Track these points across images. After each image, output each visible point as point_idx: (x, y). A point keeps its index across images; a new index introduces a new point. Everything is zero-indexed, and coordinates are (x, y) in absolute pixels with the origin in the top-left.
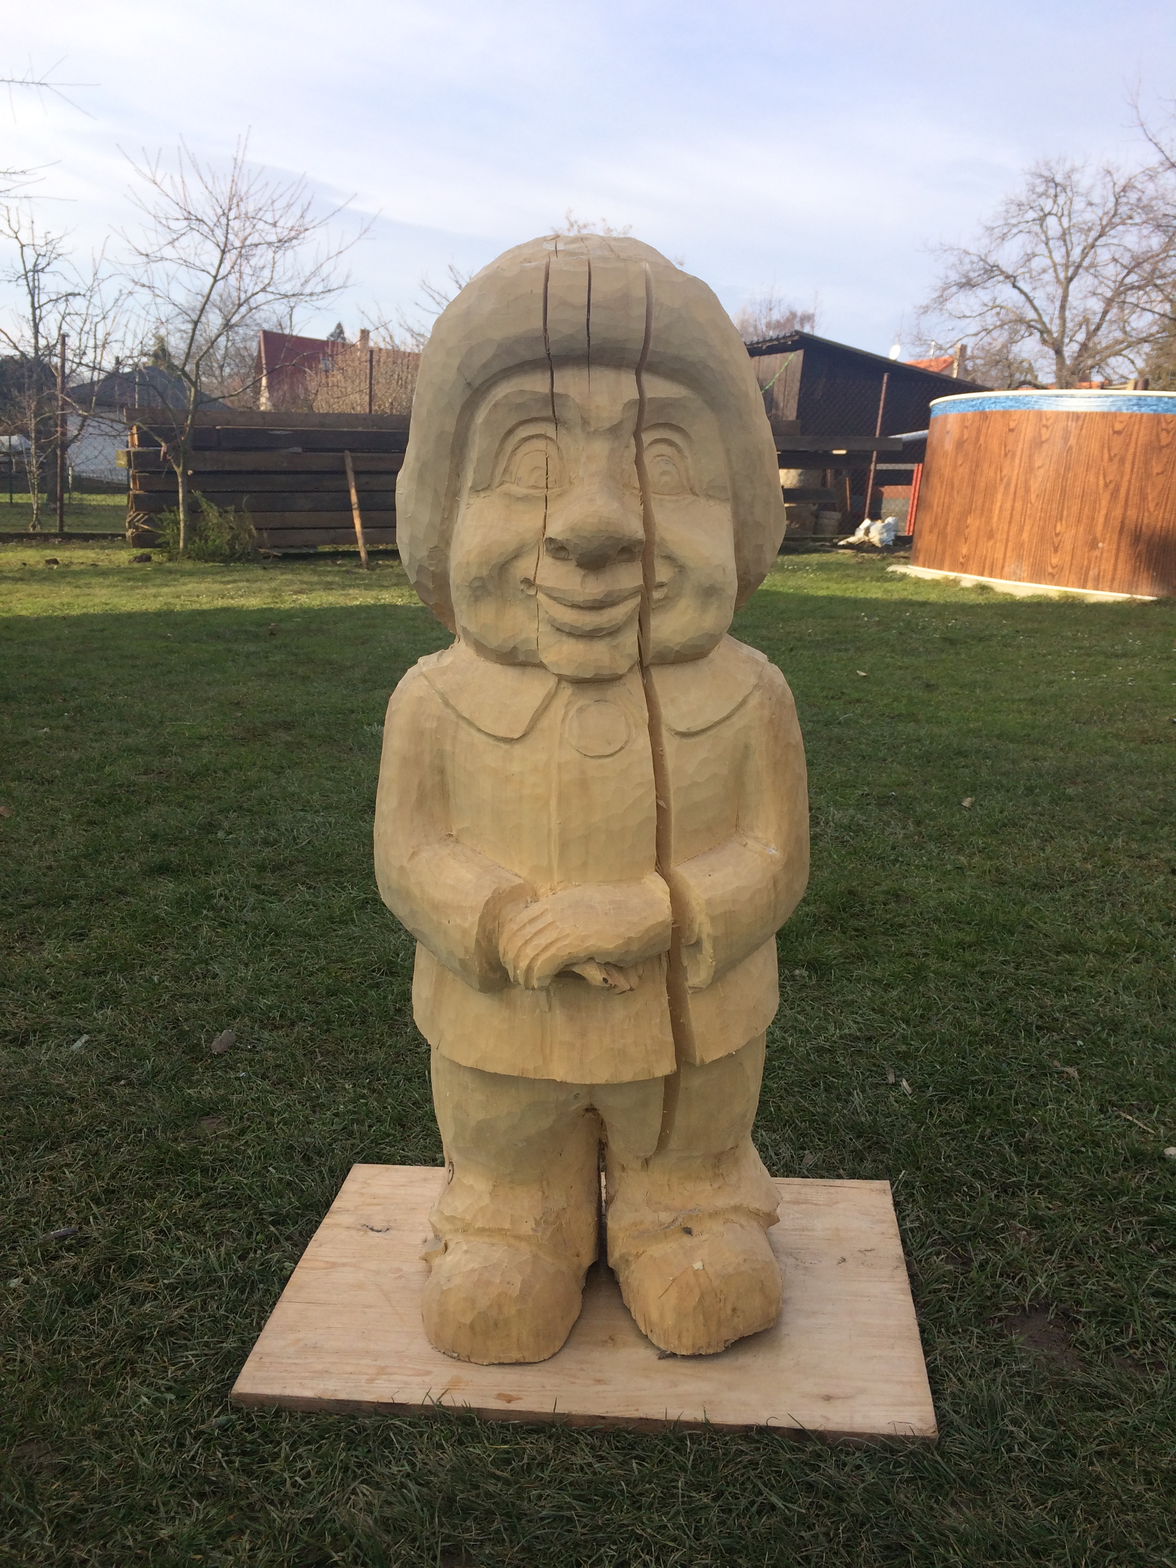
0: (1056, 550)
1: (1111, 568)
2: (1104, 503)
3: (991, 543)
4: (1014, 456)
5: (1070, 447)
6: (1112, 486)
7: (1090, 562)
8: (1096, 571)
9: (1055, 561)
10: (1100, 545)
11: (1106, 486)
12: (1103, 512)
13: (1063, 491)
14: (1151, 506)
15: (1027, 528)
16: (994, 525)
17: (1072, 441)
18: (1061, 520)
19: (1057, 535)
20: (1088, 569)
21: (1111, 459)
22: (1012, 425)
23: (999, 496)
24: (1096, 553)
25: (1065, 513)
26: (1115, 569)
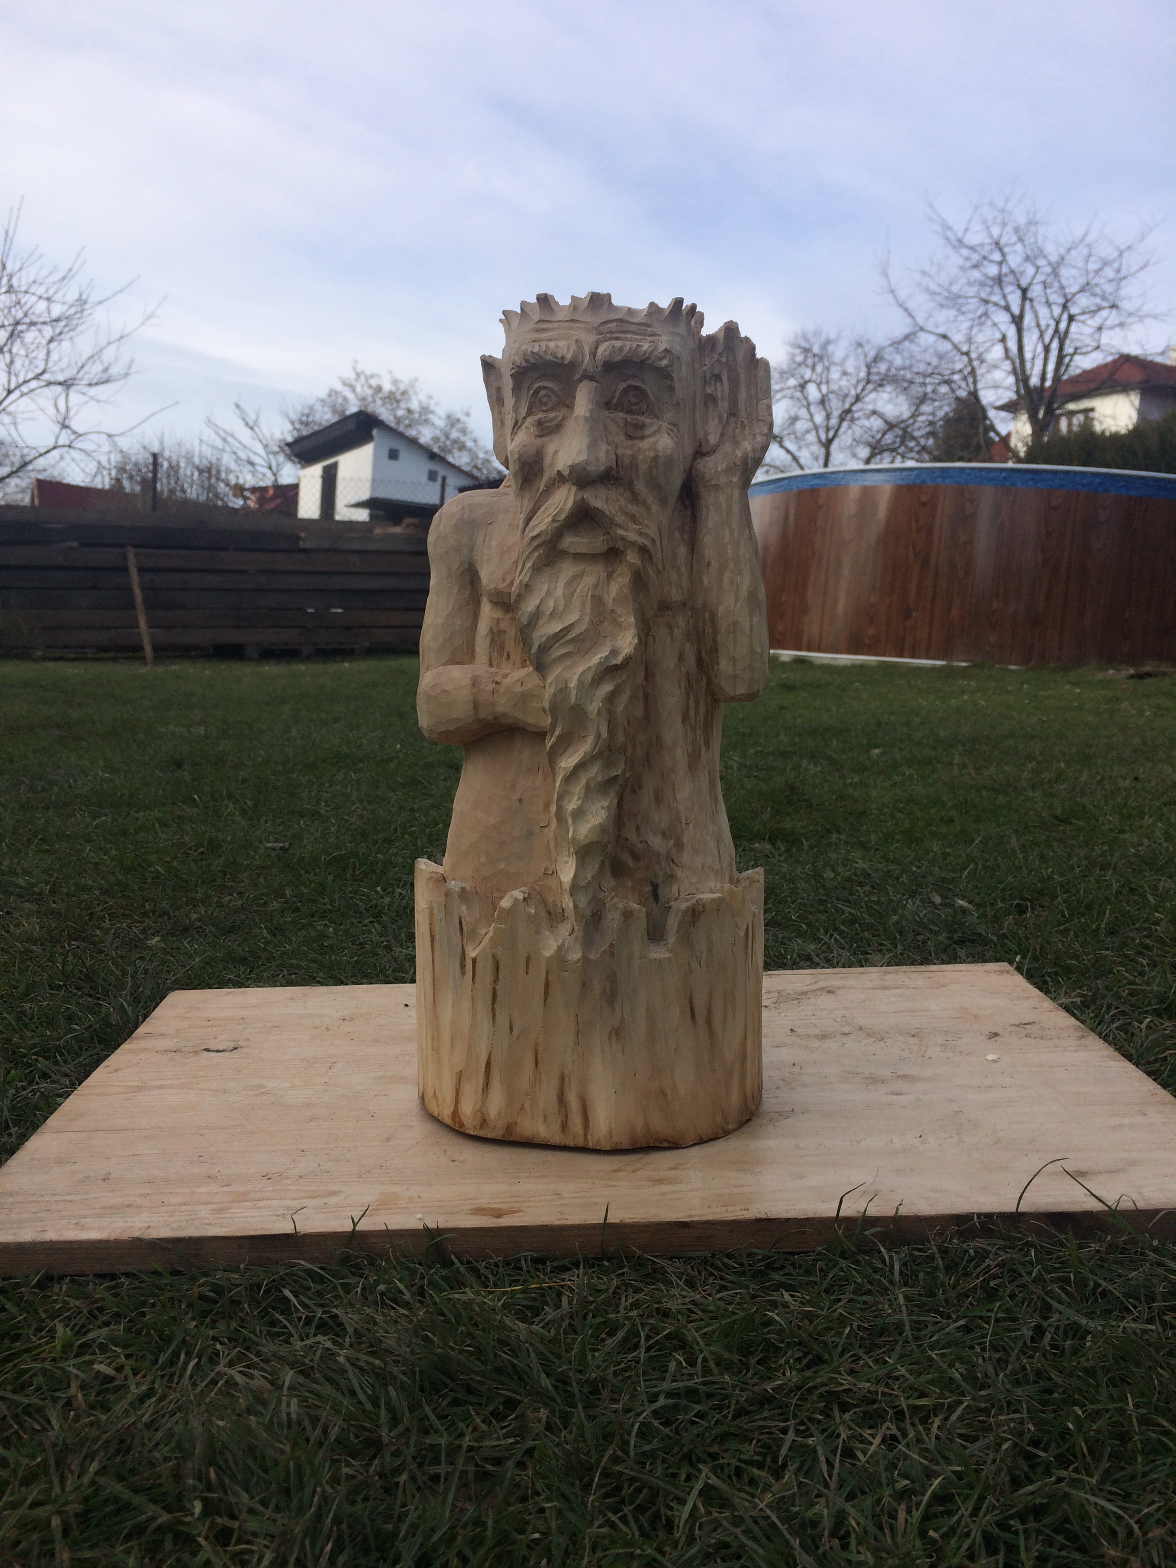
0: (871, 621)
1: (926, 636)
2: (915, 573)
4: (824, 531)
6: (921, 556)
7: (905, 631)
8: (912, 639)
9: (870, 632)
10: (914, 614)
12: (915, 582)
14: (960, 574)
15: (841, 601)
16: (809, 601)
17: (880, 514)
18: (875, 591)
19: (872, 606)
20: (904, 638)
21: (919, 530)
23: (812, 572)
24: (910, 623)
26: (930, 637)
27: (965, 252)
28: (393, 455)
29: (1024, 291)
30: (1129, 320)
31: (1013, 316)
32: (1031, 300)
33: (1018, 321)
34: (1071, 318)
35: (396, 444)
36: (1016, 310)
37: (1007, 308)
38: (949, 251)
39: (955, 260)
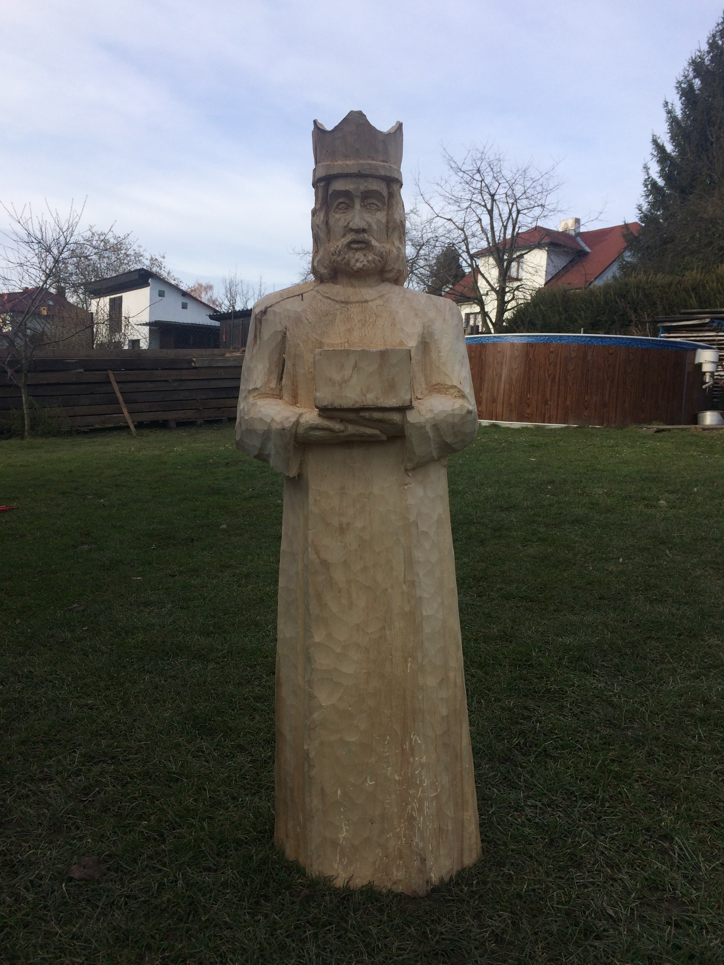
0: (528, 406)
1: (555, 413)
2: (549, 384)
3: (494, 405)
4: (502, 364)
5: (530, 359)
6: (552, 376)
7: (545, 411)
8: (549, 415)
9: (528, 411)
10: (549, 403)
11: (549, 376)
12: (549, 388)
13: (529, 380)
14: (570, 384)
15: (513, 396)
16: (495, 396)
17: (531, 356)
18: (529, 392)
19: (528, 399)
20: (545, 414)
21: (550, 364)
22: (499, 350)
23: (496, 383)
24: (547, 407)
25: (531, 389)
26: (557, 414)
27: (461, 174)
28: (161, 294)
29: (493, 196)
30: (550, 214)
31: (488, 210)
32: (495, 200)
33: (490, 212)
34: (518, 212)
35: (163, 288)
36: (489, 207)
37: (485, 206)
38: (452, 172)
39: (455, 179)
